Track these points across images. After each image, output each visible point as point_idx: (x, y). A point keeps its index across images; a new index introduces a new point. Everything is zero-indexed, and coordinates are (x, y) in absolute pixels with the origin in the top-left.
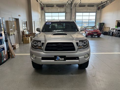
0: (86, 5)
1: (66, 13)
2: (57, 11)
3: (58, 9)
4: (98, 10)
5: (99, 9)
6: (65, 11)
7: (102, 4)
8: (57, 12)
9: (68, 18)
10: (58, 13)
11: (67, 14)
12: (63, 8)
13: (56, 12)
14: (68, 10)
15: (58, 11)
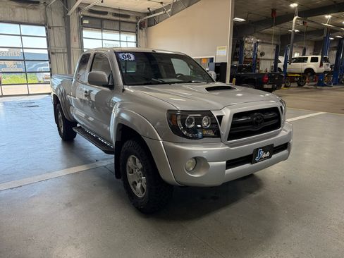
0: (109, 11)
1: (48, 28)
2: (14, 16)
3: (18, 10)
4: (140, 28)
5: (142, 26)
6: (43, 19)
7: (149, 17)
8: (12, 19)
9: (57, 45)
10: (20, 23)
11: (51, 30)
12: (34, 9)
13: (9, 19)
14: (56, 20)
15: (18, 18)
